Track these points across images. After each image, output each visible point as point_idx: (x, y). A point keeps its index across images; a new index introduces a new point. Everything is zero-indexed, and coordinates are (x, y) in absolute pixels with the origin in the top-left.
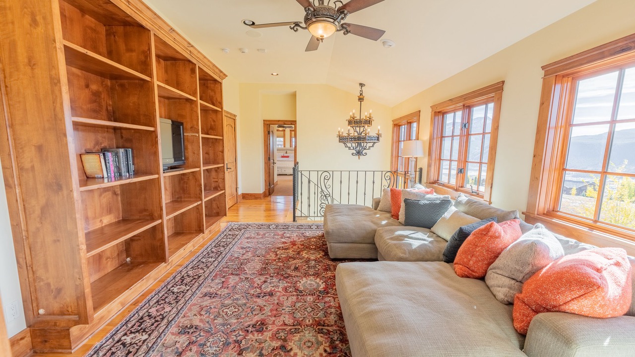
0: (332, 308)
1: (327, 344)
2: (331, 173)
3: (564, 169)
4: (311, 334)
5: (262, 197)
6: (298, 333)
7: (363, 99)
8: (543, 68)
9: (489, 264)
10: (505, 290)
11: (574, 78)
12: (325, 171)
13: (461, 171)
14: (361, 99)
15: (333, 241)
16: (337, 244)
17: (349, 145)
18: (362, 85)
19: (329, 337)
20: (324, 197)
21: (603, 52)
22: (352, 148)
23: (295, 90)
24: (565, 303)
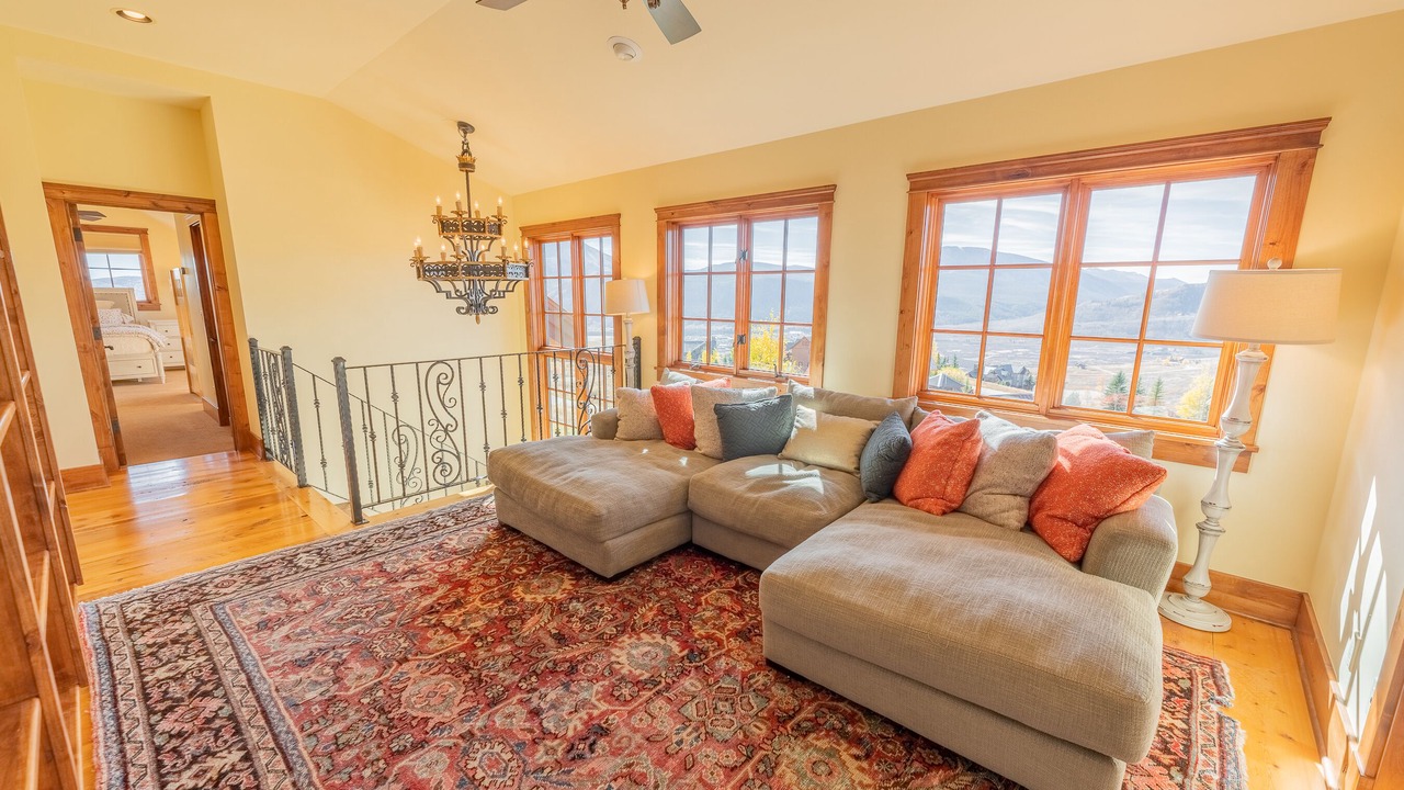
0: (753, 677)
1: (845, 746)
2: (454, 364)
3: (932, 330)
4: (798, 749)
5: (104, 475)
6: (777, 764)
7: (472, 166)
8: (909, 176)
9: (969, 484)
10: (1015, 513)
11: (941, 199)
12: (438, 362)
13: (742, 339)
14: (466, 166)
15: (611, 536)
16: (619, 540)
17: (446, 285)
18: (465, 127)
19: (828, 731)
20: (443, 434)
21: (994, 172)
22: (453, 295)
23: (204, 94)
24: (1124, 502)
